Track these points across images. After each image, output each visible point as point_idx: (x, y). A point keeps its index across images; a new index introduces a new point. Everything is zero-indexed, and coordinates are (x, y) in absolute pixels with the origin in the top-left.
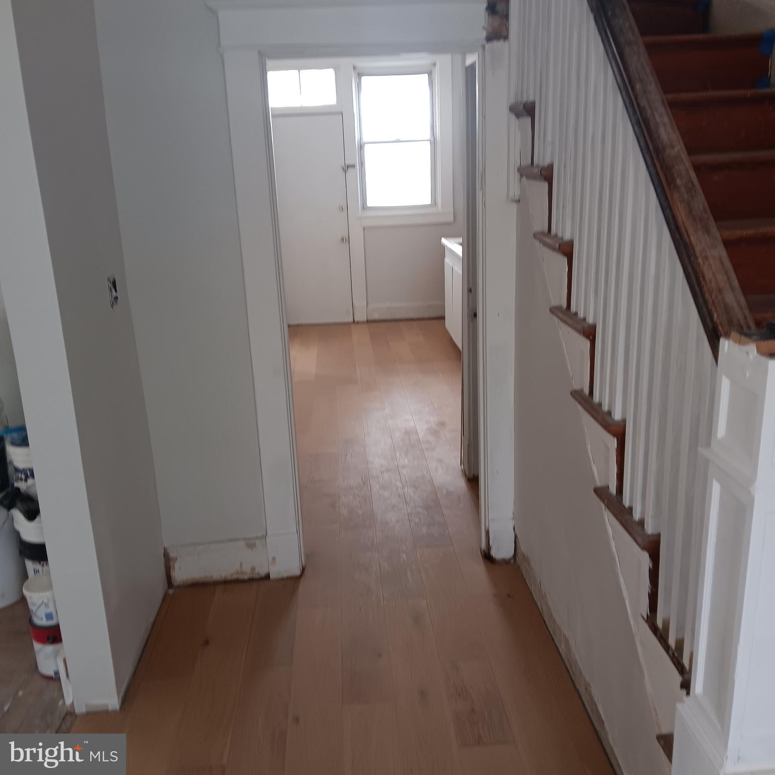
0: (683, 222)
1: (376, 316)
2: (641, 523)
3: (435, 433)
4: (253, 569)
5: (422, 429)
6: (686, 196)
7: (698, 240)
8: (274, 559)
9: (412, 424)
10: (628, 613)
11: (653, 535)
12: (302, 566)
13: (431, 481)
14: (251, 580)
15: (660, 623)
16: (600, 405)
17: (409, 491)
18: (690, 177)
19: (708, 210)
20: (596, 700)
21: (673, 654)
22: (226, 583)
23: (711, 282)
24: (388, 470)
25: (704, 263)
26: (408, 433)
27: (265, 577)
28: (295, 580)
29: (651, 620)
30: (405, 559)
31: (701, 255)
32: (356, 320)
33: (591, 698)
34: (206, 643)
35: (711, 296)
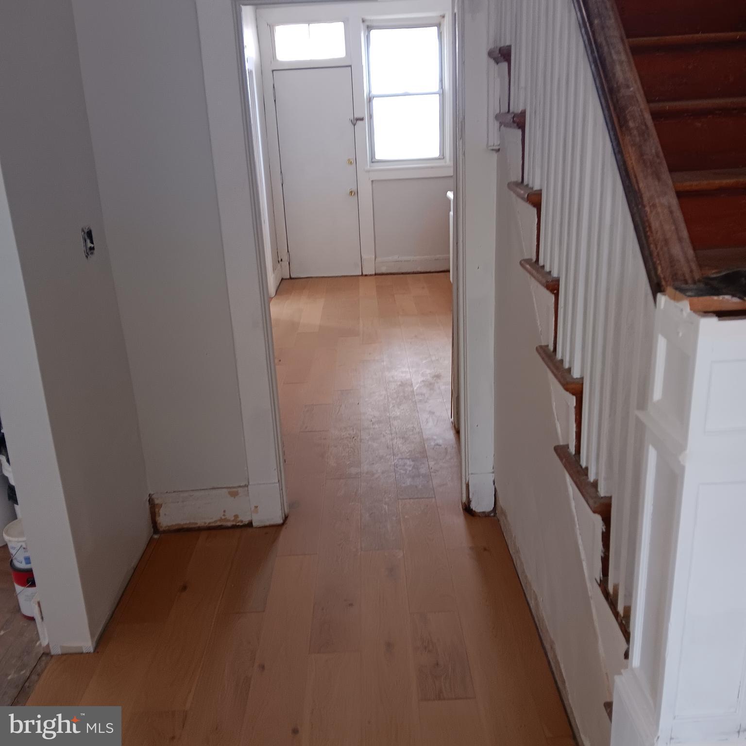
0: (633, 168)
1: (384, 270)
2: (595, 485)
3: (430, 385)
4: (236, 516)
5: (417, 381)
6: (638, 139)
7: (647, 186)
8: (256, 507)
9: (408, 376)
10: (584, 575)
11: (605, 497)
12: (285, 514)
13: (420, 433)
14: (234, 527)
15: (611, 589)
16: (562, 361)
17: (398, 442)
18: (644, 119)
19: (661, 154)
20: (559, 658)
21: (621, 621)
22: (210, 529)
23: (657, 232)
24: (379, 422)
25: (651, 212)
26: (403, 384)
27: (248, 524)
28: (277, 528)
29: (603, 584)
30: (387, 511)
31: (649, 203)
32: (364, 273)
33: (555, 656)
34: (184, 588)
35: (656, 248)
